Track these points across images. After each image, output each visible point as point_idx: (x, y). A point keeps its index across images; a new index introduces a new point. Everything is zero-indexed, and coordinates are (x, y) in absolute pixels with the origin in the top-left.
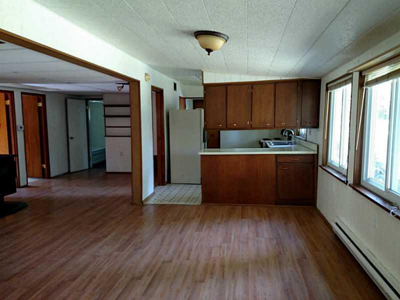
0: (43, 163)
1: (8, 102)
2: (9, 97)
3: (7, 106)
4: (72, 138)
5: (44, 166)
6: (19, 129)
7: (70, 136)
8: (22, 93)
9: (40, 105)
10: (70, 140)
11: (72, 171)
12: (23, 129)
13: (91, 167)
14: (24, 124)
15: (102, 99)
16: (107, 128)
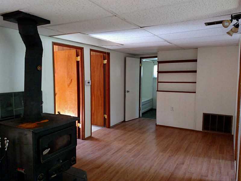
0: (105, 113)
1: (79, 59)
2: (80, 53)
3: (78, 62)
4: (128, 92)
5: (106, 116)
6: (87, 84)
7: (126, 90)
8: (91, 50)
9: (105, 62)
10: (126, 93)
11: (126, 121)
12: (90, 84)
13: (141, 116)
14: (91, 80)
15: (156, 57)
16: (159, 83)
